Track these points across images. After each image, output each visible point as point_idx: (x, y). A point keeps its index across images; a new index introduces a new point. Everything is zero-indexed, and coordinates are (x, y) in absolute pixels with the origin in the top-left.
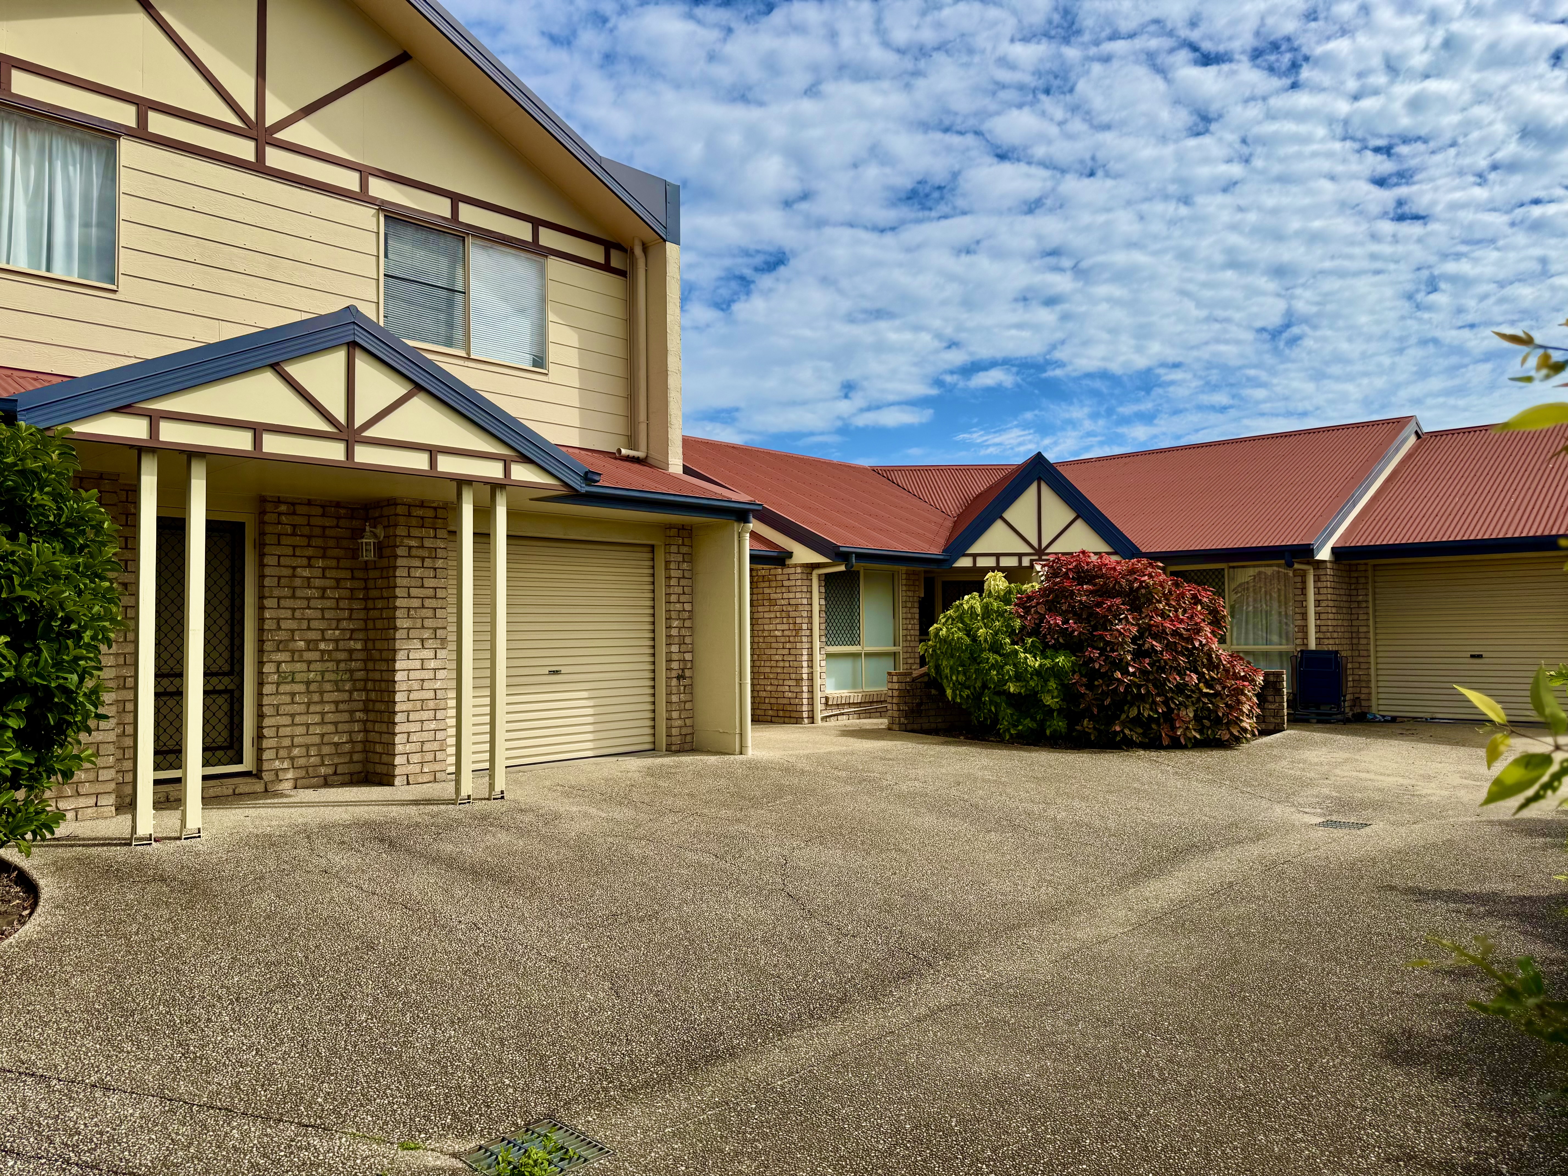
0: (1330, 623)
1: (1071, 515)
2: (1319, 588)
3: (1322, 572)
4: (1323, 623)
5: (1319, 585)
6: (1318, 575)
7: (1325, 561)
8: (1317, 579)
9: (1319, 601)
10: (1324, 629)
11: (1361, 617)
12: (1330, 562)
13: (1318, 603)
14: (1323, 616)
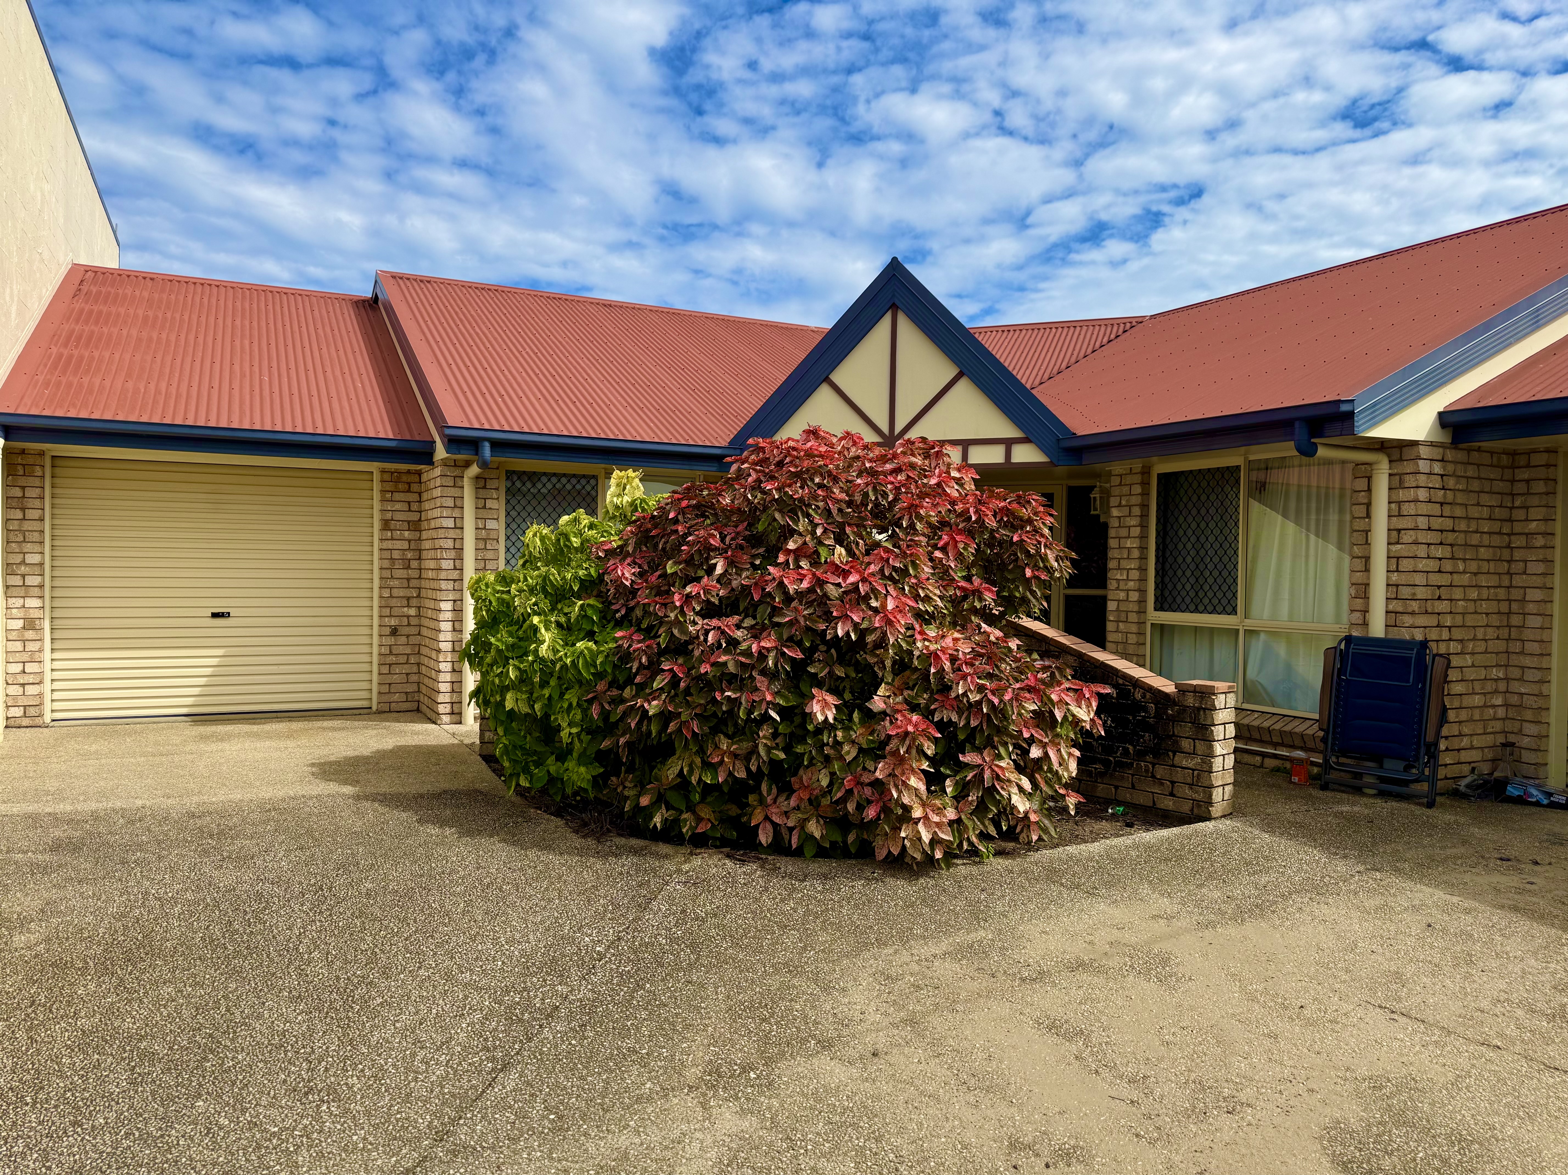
0: (1419, 579)
1: (950, 372)
2: (1399, 503)
3: (1408, 467)
4: (1402, 579)
5: (1402, 495)
6: (1401, 475)
7: (1414, 444)
8: (1397, 483)
9: (1399, 531)
10: (1405, 592)
11: (1532, 568)
12: (1432, 444)
13: (1395, 535)
14: (1405, 564)
